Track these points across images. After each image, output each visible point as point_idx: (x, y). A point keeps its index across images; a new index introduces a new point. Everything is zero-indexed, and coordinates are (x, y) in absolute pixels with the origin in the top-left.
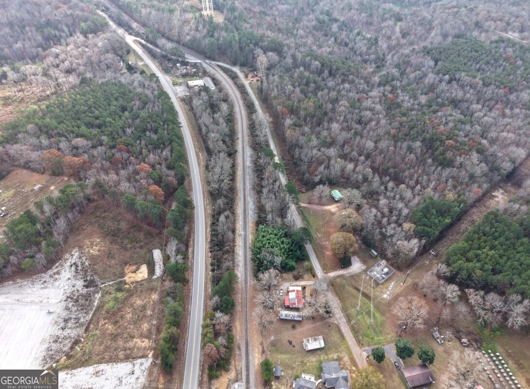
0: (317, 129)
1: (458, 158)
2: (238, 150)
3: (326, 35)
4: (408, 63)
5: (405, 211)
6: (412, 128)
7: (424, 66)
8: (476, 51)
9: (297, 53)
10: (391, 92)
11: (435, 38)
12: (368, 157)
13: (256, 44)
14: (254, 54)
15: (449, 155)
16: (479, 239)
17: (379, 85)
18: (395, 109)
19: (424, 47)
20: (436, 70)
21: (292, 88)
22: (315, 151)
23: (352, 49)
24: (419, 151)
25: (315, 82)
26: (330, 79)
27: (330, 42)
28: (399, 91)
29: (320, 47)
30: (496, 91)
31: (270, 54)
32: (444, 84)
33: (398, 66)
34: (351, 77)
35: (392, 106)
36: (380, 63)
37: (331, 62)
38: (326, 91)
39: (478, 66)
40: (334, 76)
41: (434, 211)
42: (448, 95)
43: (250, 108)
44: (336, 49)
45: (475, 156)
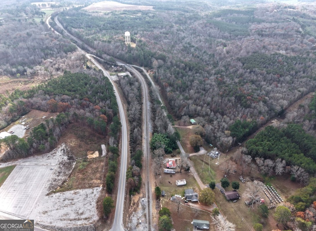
0: (183, 93)
1: (253, 104)
2: (143, 103)
3: (188, 53)
4: (229, 65)
5: (226, 126)
6: (230, 92)
7: (237, 66)
8: (263, 59)
9: (173, 60)
10: (221, 77)
11: (243, 53)
12: (208, 104)
13: (152, 56)
14: (151, 61)
15: (248, 102)
16: (262, 137)
17: (215, 74)
18: (222, 84)
19: (237, 57)
20: (243, 67)
21: (170, 75)
22: (181, 102)
23: (201, 59)
24: (234, 101)
25: (182, 73)
26: (189, 72)
27: (190, 56)
28: (225, 77)
29: (185, 58)
30: (273, 76)
31: (159, 60)
32: (247, 73)
33: (224, 66)
34: (200, 71)
35: (220, 83)
36: (215, 65)
37: (190, 64)
38: (187, 77)
39: (264, 65)
40: (192, 71)
41: (240, 126)
42: (250, 78)
43: (149, 84)
44: (193, 59)
45: (261, 103)
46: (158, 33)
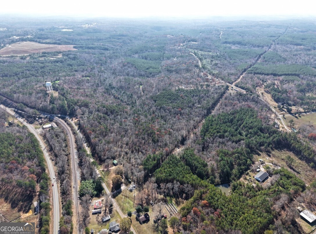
1: (160, 138)
2: (71, 152)
3: (109, 95)
4: (144, 103)
6: (143, 130)
7: (150, 104)
8: (170, 95)
10: (137, 117)
11: (155, 91)
12: (127, 144)
13: (76, 104)
14: (75, 109)
15: (157, 137)
17: (133, 114)
19: (150, 96)
20: (155, 105)
21: (93, 122)
23: (121, 100)
25: (104, 117)
27: (111, 98)
28: (141, 116)
29: (107, 101)
30: (177, 110)
31: (83, 108)
34: (120, 113)
35: (137, 122)
36: (134, 104)
37: (111, 107)
38: (109, 120)
39: (171, 101)
40: (113, 114)
41: (151, 160)
42: (159, 114)
44: (114, 101)
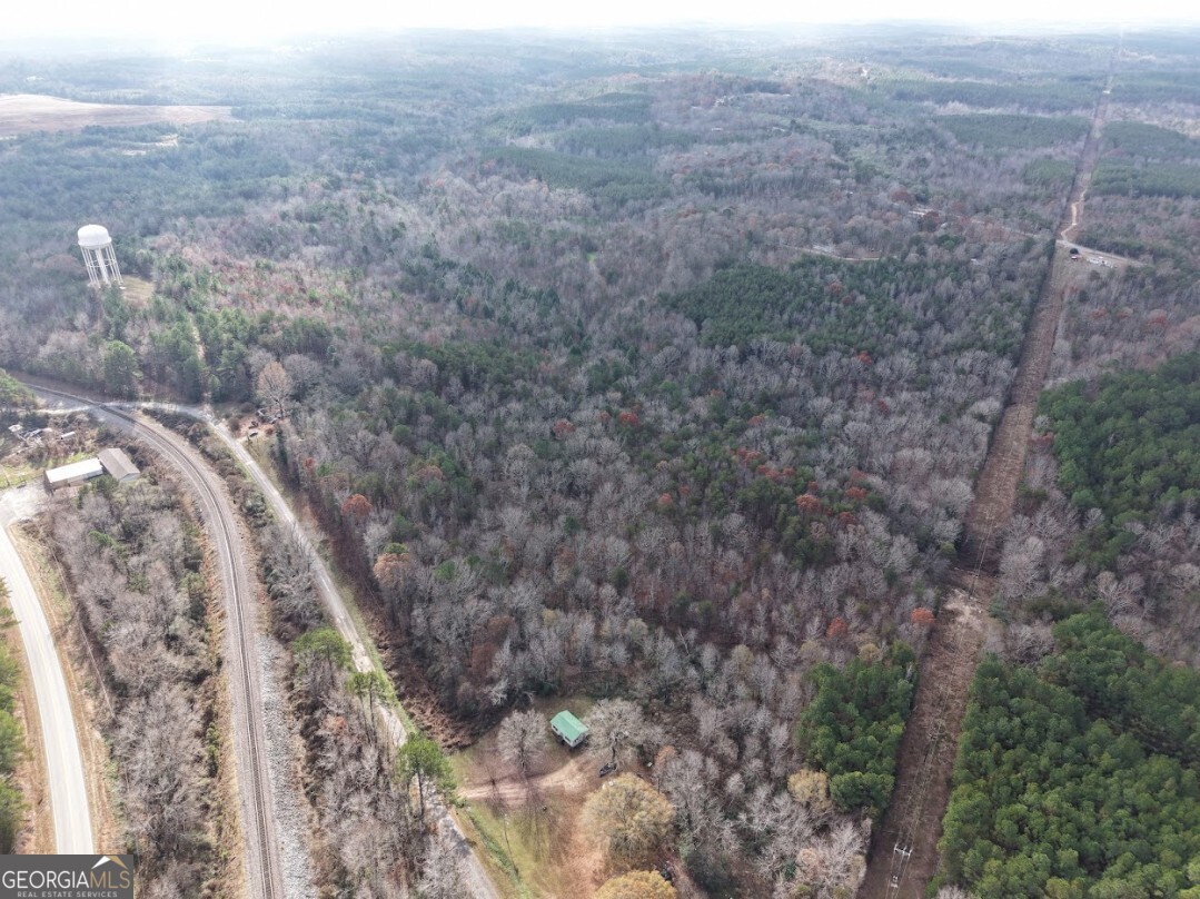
0: (465, 532)
1: (841, 535)
2: (227, 655)
3: (434, 299)
4: (638, 334)
5: (780, 735)
6: (704, 483)
7: (675, 335)
8: (771, 289)
9: (368, 348)
10: (623, 403)
11: (675, 274)
12: (622, 583)
13: (251, 341)
14: (248, 367)
15: (818, 531)
16: (998, 763)
17: (591, 391)
18: (647, 441)
19: (660, 295)
20: (704, 339)
21: (371, 437)
22: (472, 605)
23: (504, 321)
24: (744, 538)
25: (429, 411)
26: (469, 396)
27: (447, 313)
28: (641, 398)
29: (427, 326)
30: (845, 361)
31: (294, 358)
32: (731, 365)
33: (617, 343)
34: (519, 384)
35: (637, 436)
36: (577, 343)
37: (461, 356)
38: (465, 427)
39: (786, 317)
40: (477, 388)
41: (851, 709)
42: (750, 387)
44: (466, 325)
45: (876, 523)
46: (267, 217)
